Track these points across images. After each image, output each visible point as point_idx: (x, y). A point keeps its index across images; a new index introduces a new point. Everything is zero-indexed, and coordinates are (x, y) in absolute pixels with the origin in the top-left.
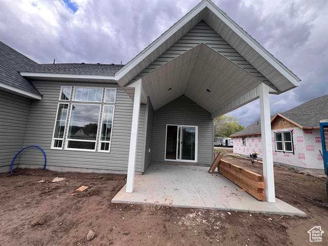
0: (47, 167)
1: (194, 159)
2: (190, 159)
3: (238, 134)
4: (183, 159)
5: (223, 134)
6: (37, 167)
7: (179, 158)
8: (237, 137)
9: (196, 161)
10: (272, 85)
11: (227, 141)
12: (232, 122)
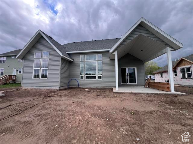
0: (79, 86)
1: (135, 83)
2: (133, 83)
3: (157, 71)
4: (130, 83)
5: (148, 73)
6: (76, 86)
7: (128, 83)
8: (157, 73)
9: (136, 83)
10: (172, 47)
11: (150, 77)
12: (153, 65)
